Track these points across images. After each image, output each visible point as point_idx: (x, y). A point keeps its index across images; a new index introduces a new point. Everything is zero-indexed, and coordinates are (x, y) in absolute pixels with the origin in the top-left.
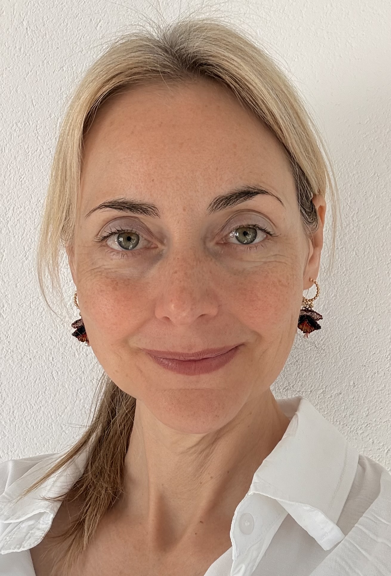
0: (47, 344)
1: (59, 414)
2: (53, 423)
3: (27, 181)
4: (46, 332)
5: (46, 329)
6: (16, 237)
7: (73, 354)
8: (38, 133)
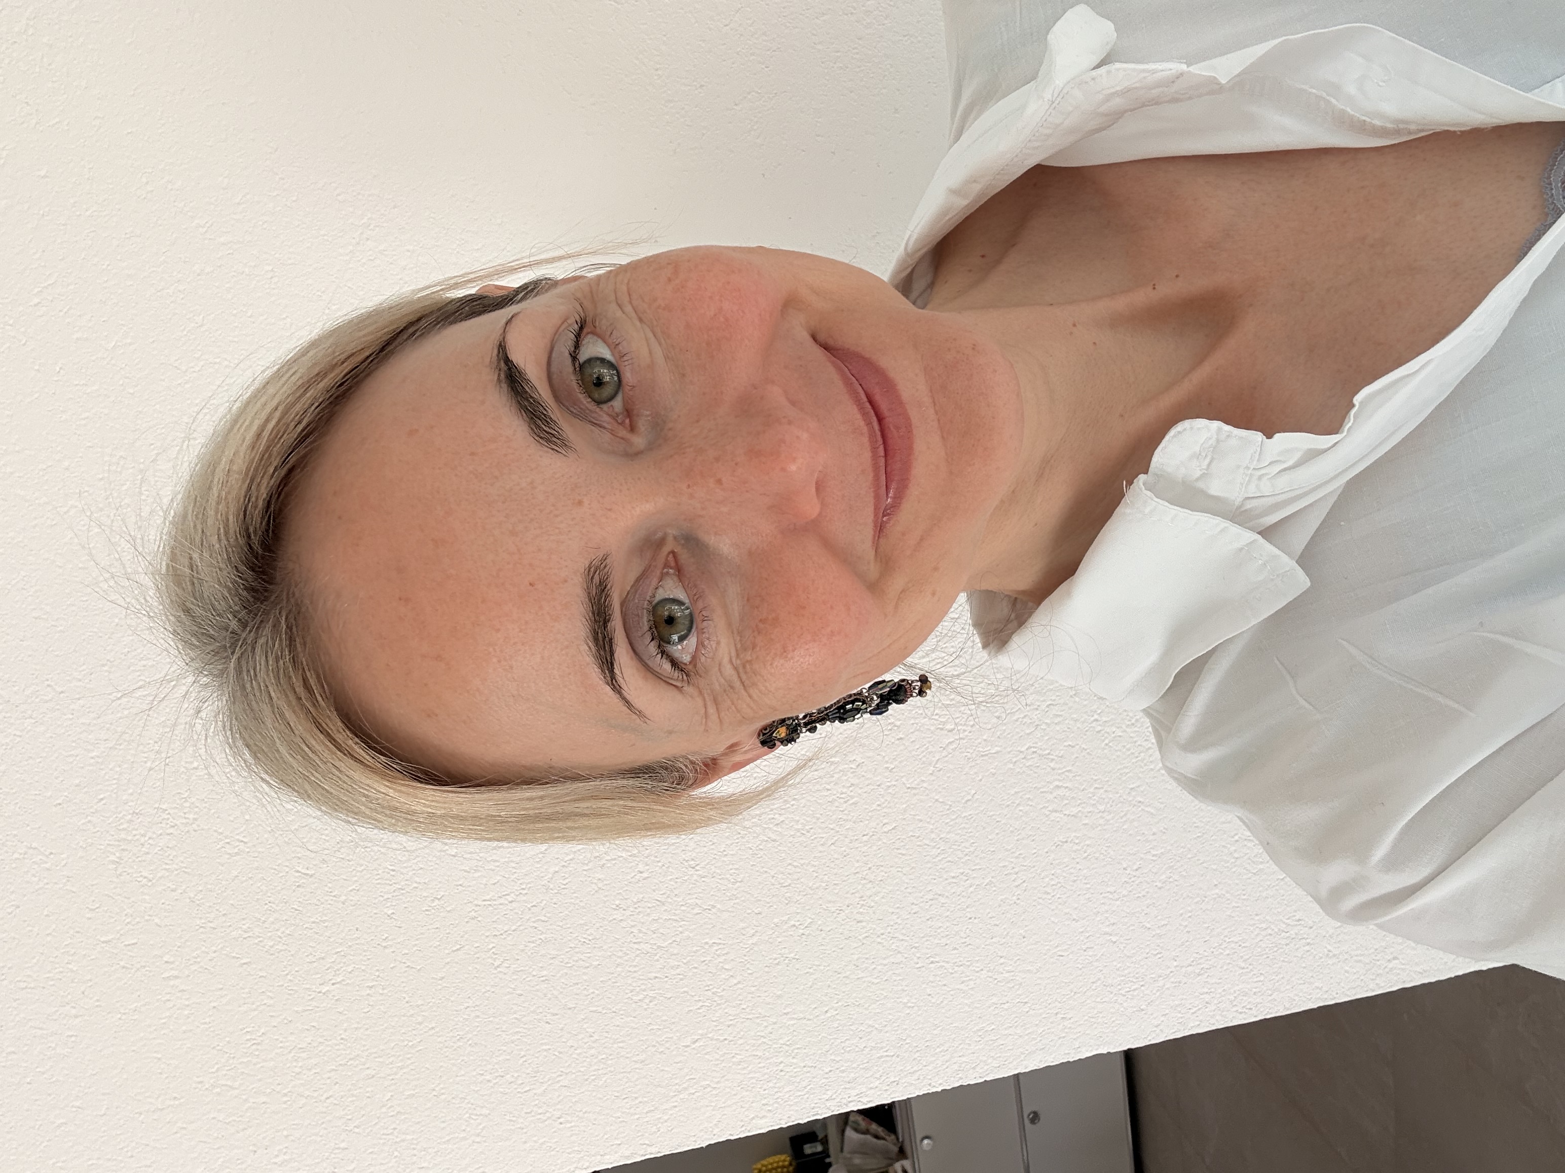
0: (843, 849)
1: (948, 810)
2: (963, 816)
3: (588, 932)
4: (825, 853)
5: (819, 855)
6: (680, 929)
7: (853, 806)
8: (506, 932)
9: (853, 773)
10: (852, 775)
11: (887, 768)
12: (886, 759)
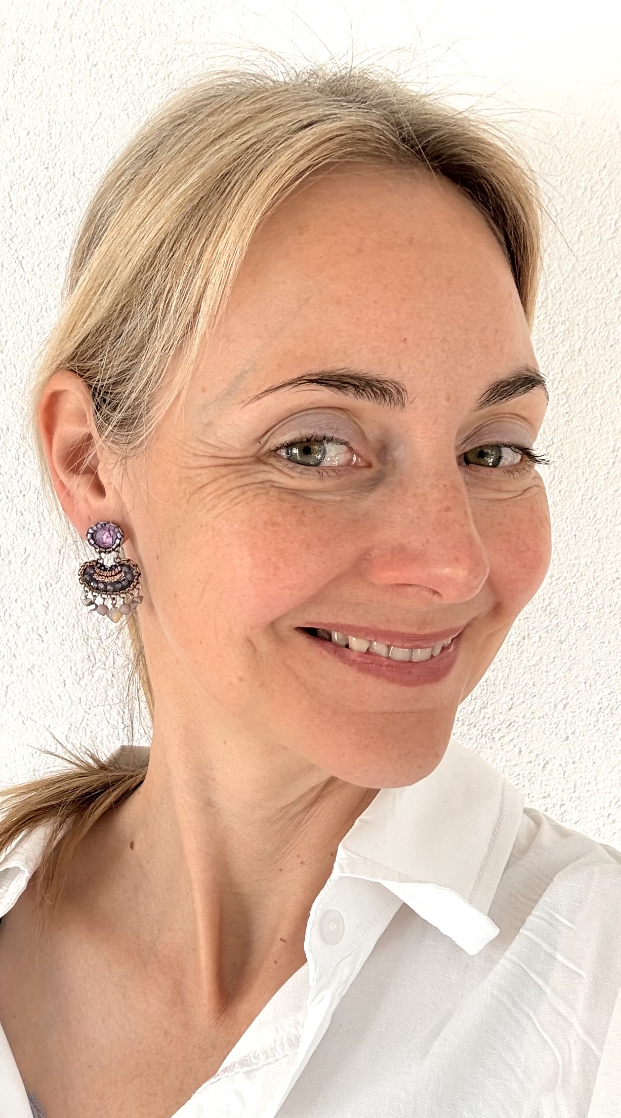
9: (33, 628)
10: (29, 627)
11: (33, 666)
12: (44, 666)
